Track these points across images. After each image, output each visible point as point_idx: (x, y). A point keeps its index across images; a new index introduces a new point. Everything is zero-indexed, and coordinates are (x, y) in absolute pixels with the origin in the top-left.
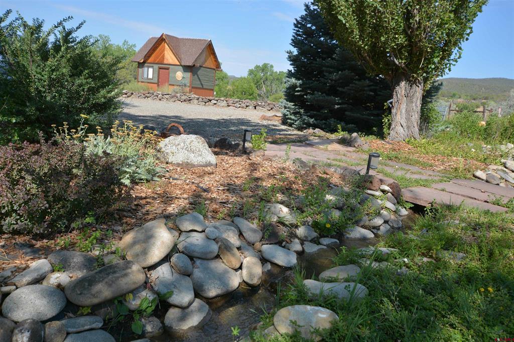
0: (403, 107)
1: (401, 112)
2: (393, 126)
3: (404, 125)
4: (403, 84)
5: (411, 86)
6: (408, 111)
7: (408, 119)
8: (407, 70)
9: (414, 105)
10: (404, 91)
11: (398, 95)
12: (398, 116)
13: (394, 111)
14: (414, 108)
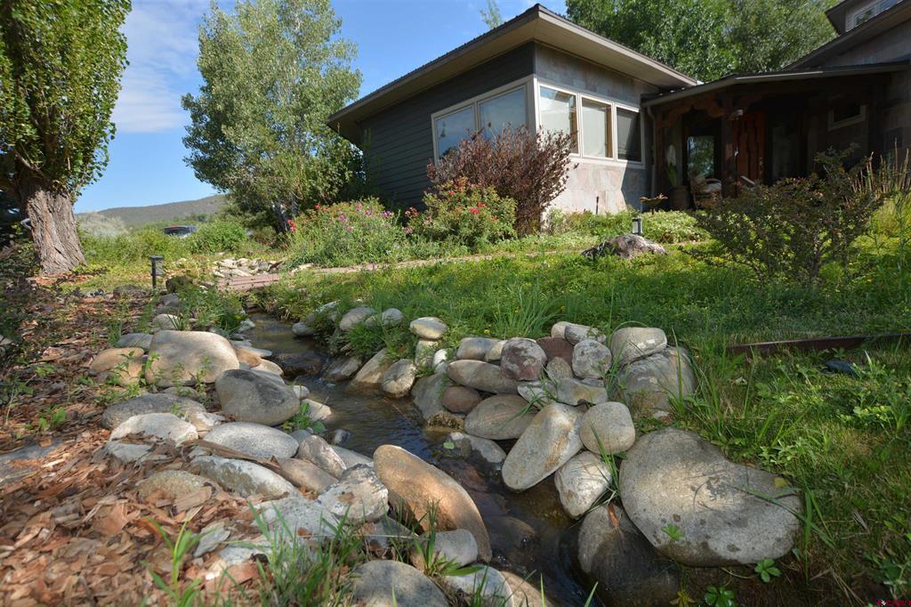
0: (52, 226)
1: (51, 234)
2: (44, 254)
3: (62, 250)
4: (41, 194)
5: (55, 197)
6: (61, 233)
7: (64, 241)
8: (43, 175)
9: (66, 222)
10: (45, 205)
11: (38, 211)
12: (49, 240)
13: (37, 234)
14: (68, 226)
